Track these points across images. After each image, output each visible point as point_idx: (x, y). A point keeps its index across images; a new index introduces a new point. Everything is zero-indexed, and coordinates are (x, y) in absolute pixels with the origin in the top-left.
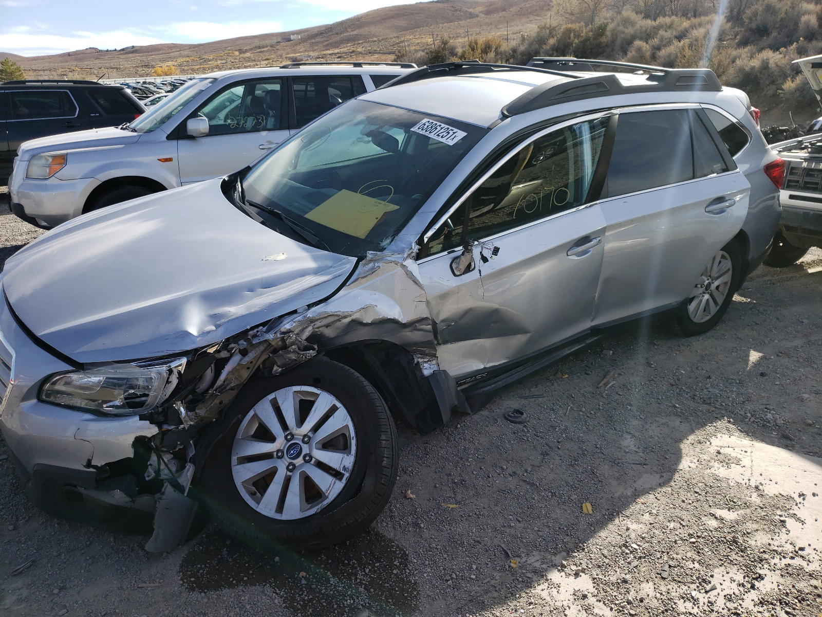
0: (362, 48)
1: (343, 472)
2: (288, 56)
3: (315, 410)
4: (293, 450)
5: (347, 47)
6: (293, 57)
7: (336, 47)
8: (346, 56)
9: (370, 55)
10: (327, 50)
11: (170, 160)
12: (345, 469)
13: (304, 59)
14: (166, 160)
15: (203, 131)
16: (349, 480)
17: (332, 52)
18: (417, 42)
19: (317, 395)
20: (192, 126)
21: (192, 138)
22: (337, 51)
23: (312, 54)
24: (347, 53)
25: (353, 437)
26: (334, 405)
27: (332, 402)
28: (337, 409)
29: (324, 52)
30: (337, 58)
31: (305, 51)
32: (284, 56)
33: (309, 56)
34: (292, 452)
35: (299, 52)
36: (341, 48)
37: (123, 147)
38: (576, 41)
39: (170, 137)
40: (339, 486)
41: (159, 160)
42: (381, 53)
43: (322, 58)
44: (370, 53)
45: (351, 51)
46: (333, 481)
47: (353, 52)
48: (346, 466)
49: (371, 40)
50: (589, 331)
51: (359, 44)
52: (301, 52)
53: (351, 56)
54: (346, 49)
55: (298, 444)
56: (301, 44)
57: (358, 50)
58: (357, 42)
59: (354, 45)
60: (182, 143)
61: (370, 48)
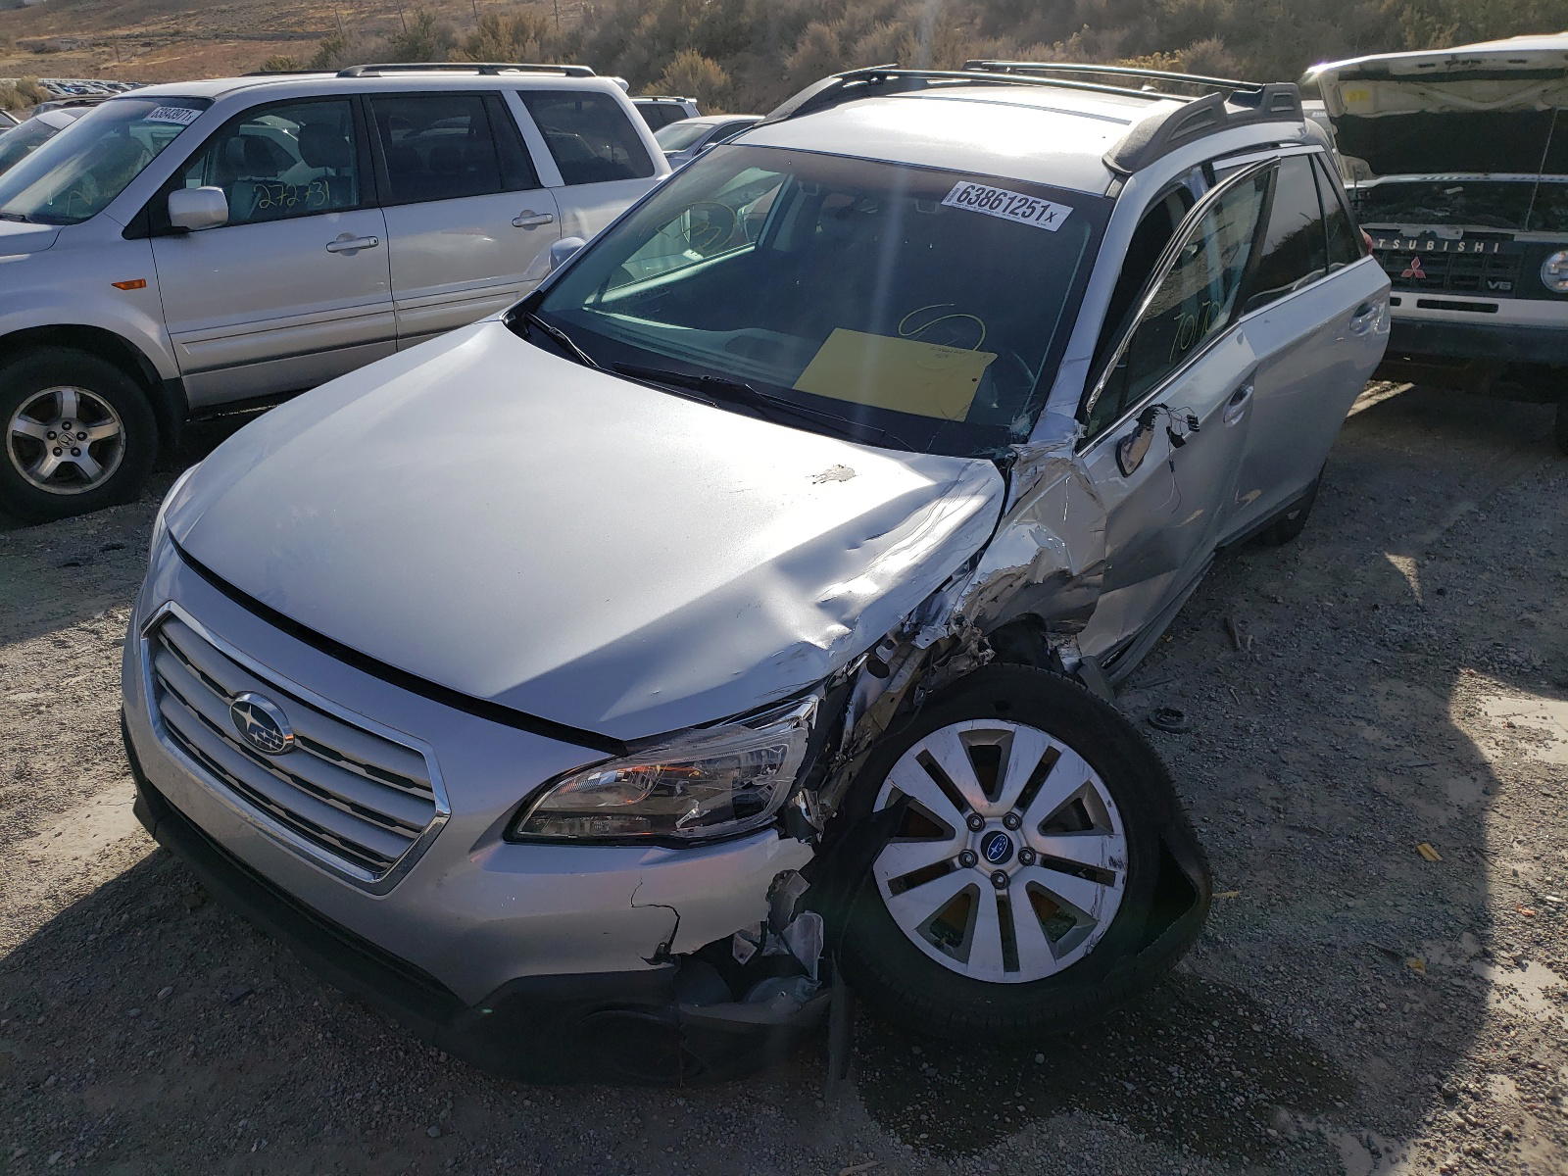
0: (197, 25)
1: (1113, 869)
2: (21, 40)
3: (1016, 764)
4: (996, 846)
5: (161, 22)
6: (35, 41)
7: (135, 23)
8: (161, 43)
9: (217, 41)
10: (114, 28)
11: (141, 284)
12: (1112, 862)
13: (63, 46)
14: (129, 285)
15: (216, 217)
16: (1128, 881)
17: (128, 32)
18: (318, 15)
19: (1012, 735)
20: (181, 206)
21: (182, 232)
22: (137, 30)
23: (78, 35)
24: (162, 35)
25: (1109, 803)
26: (1050, 748)
27: (1045, 743)
28: (1059, 754)
29: (110, 33)
30: (143, 46)
31: (62, 29)
32: (14, 40)
33: (74, 42)
34: (994, 850)
35: (47, 33)
36: (146, 26)
37: (28, 260)
38: (695, 21)
39: (132, 232)
40: (1113, 896)
41: (114, 285)
42: (242, 38)
43: (106, 45)
44: (217, 36)
45: (172, 31)
46: (1099, 892)
47: (177, 33)
48: (1115, 858)
49: (216, 8)
50: (1214, 554)
51: (189, 16)
52: (53, 32)
53: (173, 43)
54: (159, 26)
55: (1000, 833)
56: (50, 15)
57: (188, 29)
58: (181, 13)
59: (177, 18)
60: (163, 246)
61: (214, 27)
